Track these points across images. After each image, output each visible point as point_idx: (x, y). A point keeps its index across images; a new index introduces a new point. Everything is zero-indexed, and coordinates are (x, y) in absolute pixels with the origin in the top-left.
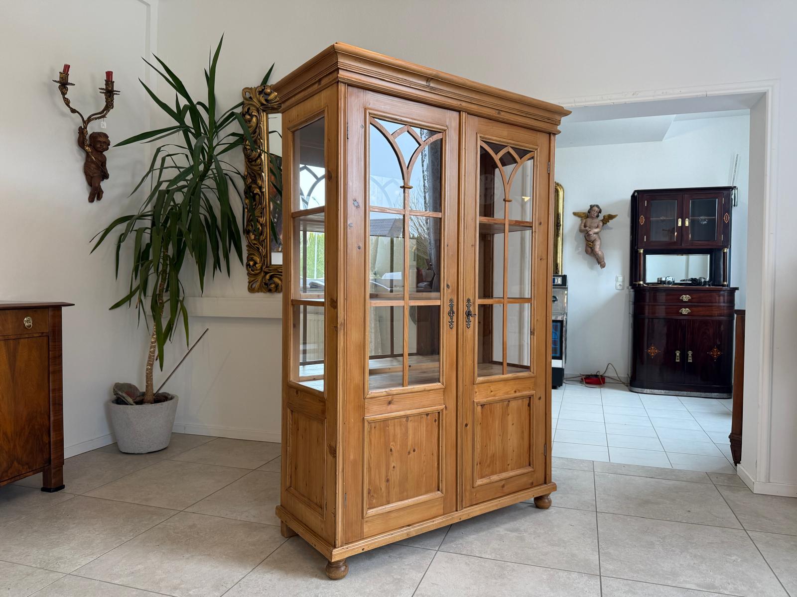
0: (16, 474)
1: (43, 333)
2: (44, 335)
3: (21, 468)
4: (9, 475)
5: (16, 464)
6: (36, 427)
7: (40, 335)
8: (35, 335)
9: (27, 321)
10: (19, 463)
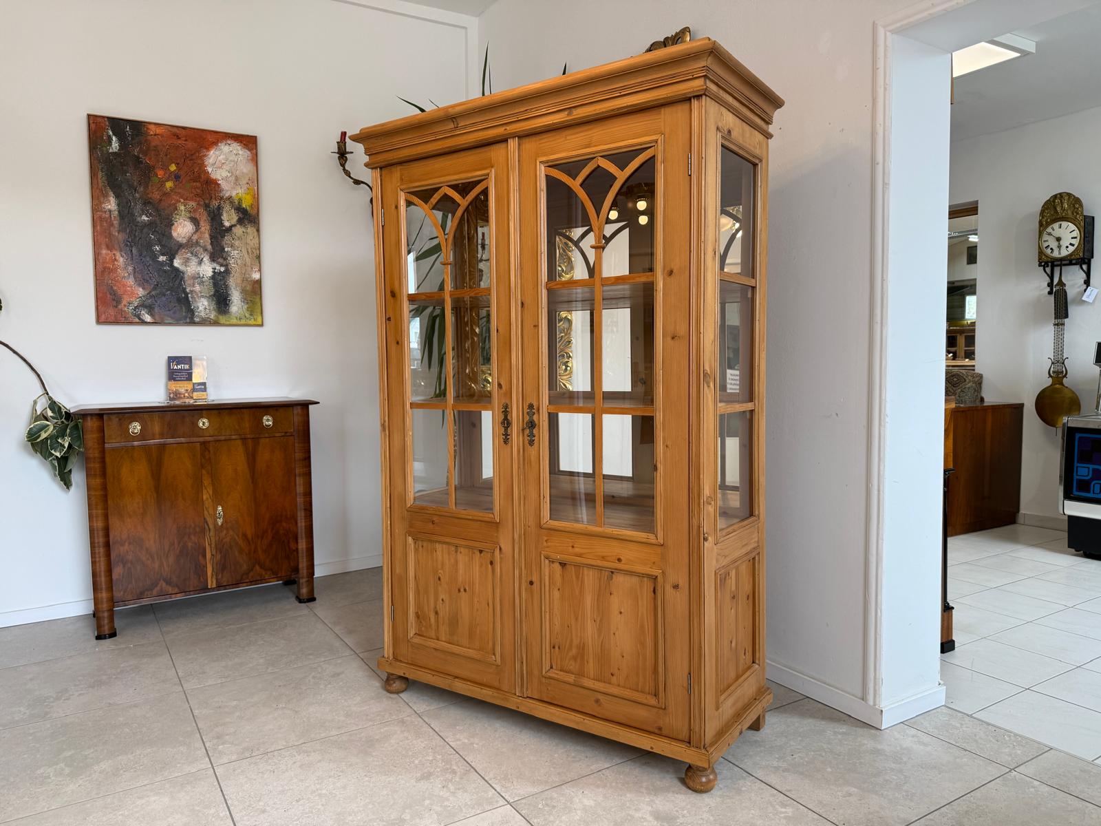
0: (258, 578)
1: (286, 433)
2: (288, 434)
3: (264, 573)
4: (250, 578)
5: (257, 567)
6: (281, 532)
7: (283, 434)
8: (277, 435)
9: (268, 421)
10: (261, 567)
